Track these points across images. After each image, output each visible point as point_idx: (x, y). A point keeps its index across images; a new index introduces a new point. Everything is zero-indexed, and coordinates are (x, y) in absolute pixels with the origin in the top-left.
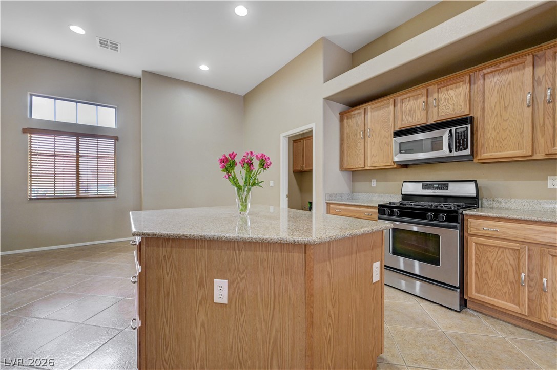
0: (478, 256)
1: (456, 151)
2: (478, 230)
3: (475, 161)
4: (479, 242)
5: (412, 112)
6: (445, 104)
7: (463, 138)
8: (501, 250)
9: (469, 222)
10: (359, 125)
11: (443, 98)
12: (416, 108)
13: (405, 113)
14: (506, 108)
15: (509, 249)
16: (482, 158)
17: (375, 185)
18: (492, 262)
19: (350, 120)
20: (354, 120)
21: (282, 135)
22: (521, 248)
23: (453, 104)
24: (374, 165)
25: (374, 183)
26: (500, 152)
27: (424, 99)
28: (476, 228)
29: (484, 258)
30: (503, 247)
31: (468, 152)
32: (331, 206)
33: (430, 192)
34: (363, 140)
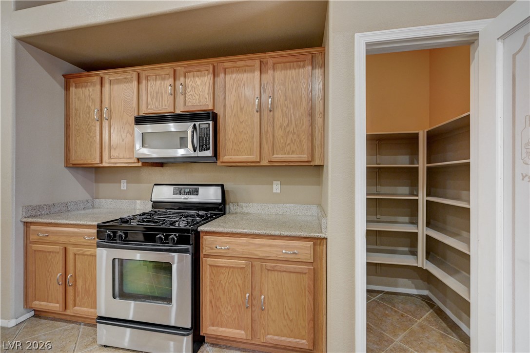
0: (212, 281)
1: (200, 151)
2: (212, 249)
3: (219, 164)
4: (213, 263)
5: (159, 95)
6: (191, 93)
7: (206, 136)
8: (231, 269)
9: (204, 241)
10: (92, 99)
11: (190, 85)
12: (163, 91)
13: (151, 94)
14: (241, 109)
15: (237, 268)
16: (224, 161)
17: (125, 188)
18: (224, 285)
19: (80, 90)
20: (86, 91)
22: (246, 266)
23: (200, 94)
24: (113, 161)
25: (124, 185)
26: (237, 155)
27: (171, 81)
28: (210, 248)
29: (218, 281)
30: (233, 267)
32: (32, 227)
33: (181, 198)
34: (98, 123)
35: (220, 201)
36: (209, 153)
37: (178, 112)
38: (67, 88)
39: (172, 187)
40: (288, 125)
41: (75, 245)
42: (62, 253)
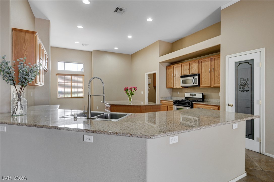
1: (195, 84)
3: (200, 87)
6: (193, 69)
9: (194, 105)
10: (172, 72)
11: (193, 66)
12: (187, 69)
13: (184, 70)
14: (206, 72)
19: (169, 70)
21: (146, 74)
23: (195, 69)
24: (176, 87)
25: (178, 93)
26: (205, 85)
27: (189, 66)
28: (195, 107)
32: (162, 101)
33: (191, 96)
34: (173, 78)
35: (202, 97)
36: (197, 84)
37: (190, 74)
38: (167, 69)
39: (190, 94)
40: (218, 76)
41: (169, 105)
42: (167, 107)
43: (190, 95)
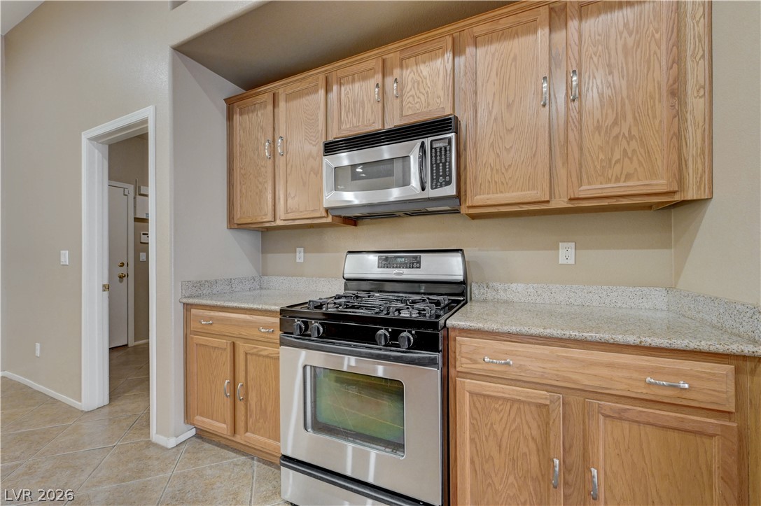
0: (474, 422)
1: (432, 188)
2: (475, 362)
3: (463, 210)
4: (477, 390)
5: (358, 106)
6: (413, 92)
7: (443, 161)
8: (516, 406)
9: (458, 345)
10: (262, 128)
11: (410, 78)
12: (365, 98)
14: (509, 106)
15: (529, 403)
16: (474, 204)
17: (302, 260)
18: (499, 433)
19: (246, 117)
20: (253, 116)
22: (551, 402)
23: (427, 93)
24: (290, 216)
25: (300, 256)
26: (501, 192)
27: (379, 77)
28: (470, 359)
29: (486, 425)
30: (519, 401)
31: (450, 190)
32: (194, 311)
33: (392, 273)
34: (270, 162)
35: (461, 278)
37: (389, 126)
38: (230, 118)
39: (377, 256)
40: (615, 123)
41: (247, 340)
42: (229, 349)
43: (385, 263)
